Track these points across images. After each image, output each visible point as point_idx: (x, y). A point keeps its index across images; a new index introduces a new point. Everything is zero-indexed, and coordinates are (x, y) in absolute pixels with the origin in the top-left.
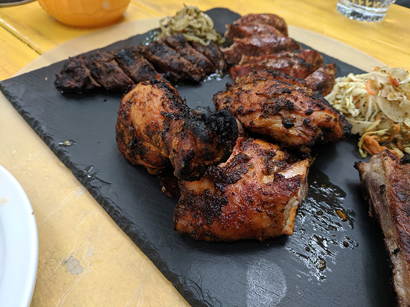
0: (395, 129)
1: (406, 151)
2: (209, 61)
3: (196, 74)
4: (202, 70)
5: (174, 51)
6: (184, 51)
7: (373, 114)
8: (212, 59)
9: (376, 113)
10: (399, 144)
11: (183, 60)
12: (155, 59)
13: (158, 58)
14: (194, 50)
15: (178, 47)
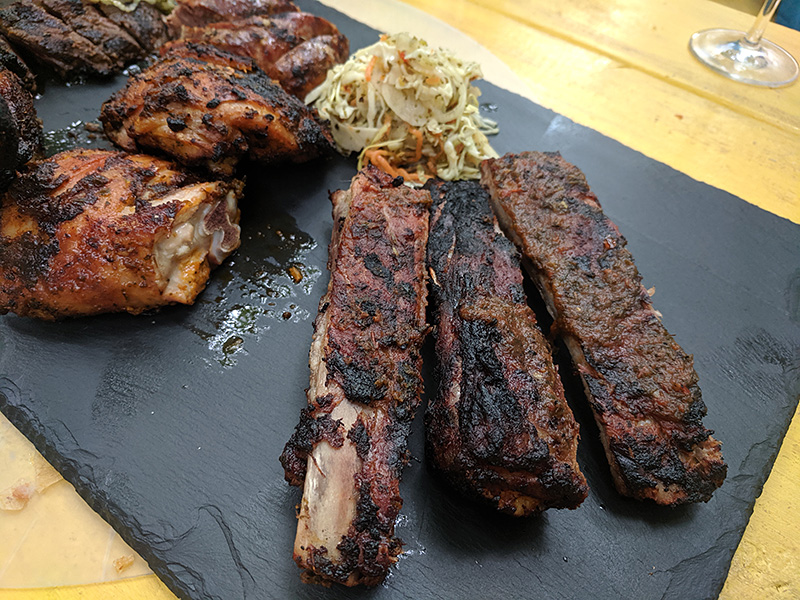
0: (414, 137)
1: (440, 175)
2: (130, 39)
3: (103, 61)
4: (114, 55)
5: (58, 21)
6: (77, 21)
7: (378, 113)
8: (138, 34)
9: (383, 112)
10: (430, 164)
11: (75, 37)
12: (13, 34)
13: (19, 33)
14: (101, 19)
15: (65, 14)
